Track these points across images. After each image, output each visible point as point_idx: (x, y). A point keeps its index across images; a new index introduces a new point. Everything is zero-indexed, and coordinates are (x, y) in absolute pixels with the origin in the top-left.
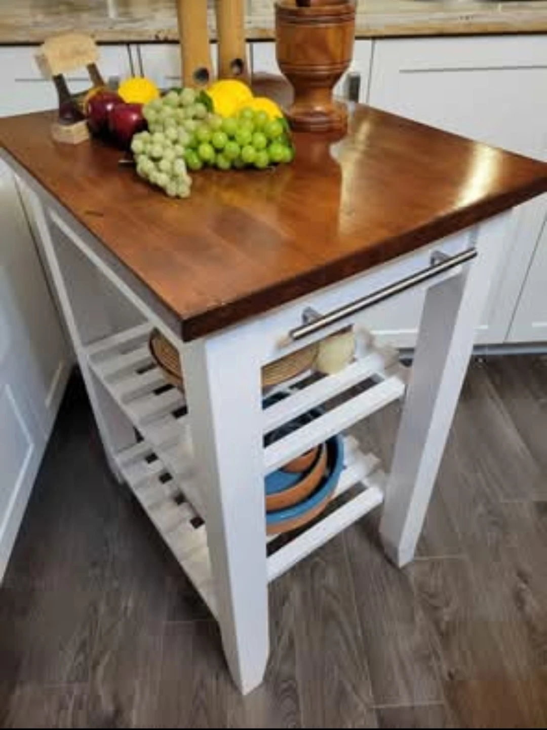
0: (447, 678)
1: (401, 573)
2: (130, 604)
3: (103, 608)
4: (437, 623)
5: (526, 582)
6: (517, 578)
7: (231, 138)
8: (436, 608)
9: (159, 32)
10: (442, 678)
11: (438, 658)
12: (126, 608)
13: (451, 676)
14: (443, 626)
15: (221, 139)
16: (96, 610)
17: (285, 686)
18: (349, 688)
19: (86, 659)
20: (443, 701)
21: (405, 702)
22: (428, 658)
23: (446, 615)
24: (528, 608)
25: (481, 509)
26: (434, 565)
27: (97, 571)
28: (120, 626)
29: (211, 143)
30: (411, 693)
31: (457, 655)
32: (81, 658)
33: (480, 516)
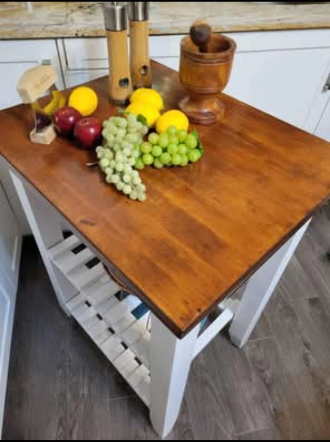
0: (273, 412)
1: (241, 351)
2: (86, 391)
3: (69, 396)
4: (264, 380)
5: (308, 348)
6: (305, 348)
7: (165, 150)
8: (262, 371)
9: (78, 31)
10: (270, 412)
11: (267, 401)
12: (83, 394)
13: (275, 410)
14: (268, 381)
15: (158, 151)
16: (65, 397)
17: (185, 430)
18: (220, 424)
19: (64, 430)
20: (272, 425)
21: (252, 429)
22: (262, 401)
23: (268, 374)
24: (311, 364)
25: (280, 306)
26: (258, 344)
27: (60, 372)
28: (82, 407)
29: (151, 153)
30: (255, 422)
31: (276, 398)
32: (61, 430)
33: (280, 310)
